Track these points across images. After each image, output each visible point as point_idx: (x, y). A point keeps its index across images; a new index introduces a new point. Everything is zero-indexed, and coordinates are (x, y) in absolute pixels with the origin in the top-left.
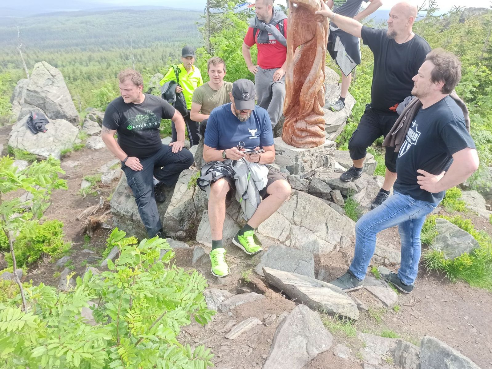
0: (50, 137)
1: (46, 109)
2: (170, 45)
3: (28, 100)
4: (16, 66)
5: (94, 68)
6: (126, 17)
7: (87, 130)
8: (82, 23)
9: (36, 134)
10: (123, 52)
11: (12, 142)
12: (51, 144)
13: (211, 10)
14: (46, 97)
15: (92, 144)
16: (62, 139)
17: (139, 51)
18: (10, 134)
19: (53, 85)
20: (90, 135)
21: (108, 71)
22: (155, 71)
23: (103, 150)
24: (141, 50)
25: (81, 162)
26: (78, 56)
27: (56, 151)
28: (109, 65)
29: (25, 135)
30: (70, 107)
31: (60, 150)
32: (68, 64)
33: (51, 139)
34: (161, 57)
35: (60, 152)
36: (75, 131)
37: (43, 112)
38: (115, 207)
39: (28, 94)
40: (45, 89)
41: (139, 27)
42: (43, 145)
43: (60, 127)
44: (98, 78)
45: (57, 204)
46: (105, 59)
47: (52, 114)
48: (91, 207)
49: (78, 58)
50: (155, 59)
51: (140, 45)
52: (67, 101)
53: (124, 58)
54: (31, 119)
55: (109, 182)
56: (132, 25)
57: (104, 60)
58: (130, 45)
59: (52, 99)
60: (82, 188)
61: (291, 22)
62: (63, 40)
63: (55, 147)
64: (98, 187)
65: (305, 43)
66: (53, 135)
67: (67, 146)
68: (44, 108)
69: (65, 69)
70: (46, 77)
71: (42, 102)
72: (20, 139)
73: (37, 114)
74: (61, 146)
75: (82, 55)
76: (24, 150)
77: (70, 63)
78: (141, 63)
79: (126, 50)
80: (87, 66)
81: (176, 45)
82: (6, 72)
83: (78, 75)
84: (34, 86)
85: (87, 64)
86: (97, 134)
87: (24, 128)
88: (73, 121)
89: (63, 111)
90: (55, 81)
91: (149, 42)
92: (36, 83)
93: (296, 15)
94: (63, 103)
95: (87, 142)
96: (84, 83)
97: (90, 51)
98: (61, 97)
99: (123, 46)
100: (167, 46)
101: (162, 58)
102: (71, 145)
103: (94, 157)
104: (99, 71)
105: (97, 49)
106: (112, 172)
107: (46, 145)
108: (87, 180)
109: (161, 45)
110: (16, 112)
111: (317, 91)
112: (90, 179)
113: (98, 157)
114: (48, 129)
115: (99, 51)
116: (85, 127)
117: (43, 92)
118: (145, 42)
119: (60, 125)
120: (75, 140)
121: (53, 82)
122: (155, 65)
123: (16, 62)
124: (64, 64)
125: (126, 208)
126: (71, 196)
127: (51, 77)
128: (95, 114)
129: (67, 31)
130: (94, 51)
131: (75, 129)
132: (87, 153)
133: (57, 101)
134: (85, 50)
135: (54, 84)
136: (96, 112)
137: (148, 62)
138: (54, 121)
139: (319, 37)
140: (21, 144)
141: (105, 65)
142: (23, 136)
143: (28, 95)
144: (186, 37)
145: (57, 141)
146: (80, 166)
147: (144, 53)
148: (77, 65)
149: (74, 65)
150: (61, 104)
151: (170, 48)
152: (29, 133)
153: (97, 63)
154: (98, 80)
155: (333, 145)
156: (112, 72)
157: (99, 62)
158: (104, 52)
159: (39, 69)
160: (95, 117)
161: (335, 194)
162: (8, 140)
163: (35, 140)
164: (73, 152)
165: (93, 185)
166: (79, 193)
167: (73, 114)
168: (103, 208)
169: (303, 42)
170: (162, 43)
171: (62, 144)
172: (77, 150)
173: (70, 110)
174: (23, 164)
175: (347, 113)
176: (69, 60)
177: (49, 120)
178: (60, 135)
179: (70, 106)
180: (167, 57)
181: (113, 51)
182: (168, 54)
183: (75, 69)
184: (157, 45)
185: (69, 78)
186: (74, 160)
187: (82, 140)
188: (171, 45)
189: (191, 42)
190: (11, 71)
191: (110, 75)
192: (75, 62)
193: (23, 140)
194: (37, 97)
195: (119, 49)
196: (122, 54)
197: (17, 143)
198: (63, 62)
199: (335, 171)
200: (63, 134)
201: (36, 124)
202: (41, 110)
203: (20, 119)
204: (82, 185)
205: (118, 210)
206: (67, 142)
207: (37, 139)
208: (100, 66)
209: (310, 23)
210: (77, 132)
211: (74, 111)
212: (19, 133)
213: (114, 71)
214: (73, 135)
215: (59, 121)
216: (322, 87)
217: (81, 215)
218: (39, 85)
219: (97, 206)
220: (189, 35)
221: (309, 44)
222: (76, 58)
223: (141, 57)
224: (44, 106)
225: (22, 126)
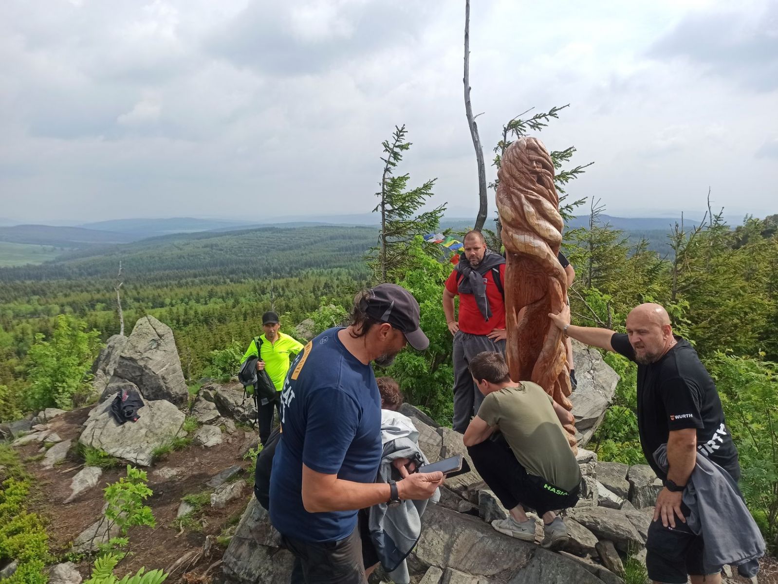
0: (141, 428)
1: (142, 384)
2: (325, 272)
3: (120, 371)
4: (107, 307)
5: (215, 306)
6: (267, 238)
7: (198, 415)
8: (206, 246)
9: (122, 424)
10: (258, 284)
11: (86, 437)
12: (142, 440)
13: (387, 238)
14: (146, 367)
15: (203, 439)
16: (159, 431)
17: (281, 282)
18: (85, 424)
19: (158, 349)
20: (201, 424)
21: (234, 310)
22: (302, 308)
23: (219, 448)
24: (284, 280)
25: (183, 469)
26: (194, 291)
27: (148, 451)
28: (237, 302)
29: (105, 425)
30: (178, 381)
31: (154, 450)
32: (179, 302)
33: (143, 431)
34: (312, 289)
35: (153, 453)
36: (179, 419)
37: (137, 390)
38: (231, 565)
39: (120, 362)
40: (146, 355)
41: (284, 250)
42: (129, 442)
43: (159, 413)
44: (220, 321)
45: (136, 545)
46: (232, 293)
47: (150, 391)
48: (189, 554)
49: (194, 293)
50: (304, 292)
51: (283, 274)
52: (174, 371)
53: (260, 292)
54: (119, 399)
55: (222, 506)
56: (274, 248)
57: (230, 295)
58: (269, 274)
59: (153, 369)
60: (179, 516)
61: (510, 277)
62: (177, 270)
63: (146, 444)
64: (203, 515)
65: (532, 304)
66: (146, 425)
67: (165, 442)
68: (140, 383)
69: (174, 309)
70: (150, 338)
71: (138, 373)
72: (97, 432)
73: (128, 393)
74: (156, 443)
75: (201, 289)
76: (101, 451)
77: (182, 300)
78: (282, 298)
79: (263, 280)
80: (206, 304)
81: (334, 273)
82: (91, 315)
83: (192, 317)
84: (130, 351)
85: (206, 301)
86: (210, 422)
87: (106, 414)
88: (178, 401)
89: (166, 387)
90: (162, 343)
91: (297, 269)
92: (135, 347)
93: (516, 267)
94: (169, 374)
95: (196, 436)
96: (198, 329)
97: (212, 283)
98: (167, 366)
99: (259, 276)
100: (321, 274)
101: (314, 291)
102: (171, 441)
103: (204, 461)
104: (222, 310)
105: (222, 280)
106: (229, 487)
107: (134, 442)
108: (188, 502)
109: (313, 273)
110: (98, 387)
111: (558, 374)
112: (193, 500)
113: (208, 461)
114: (141, 415)
115: (225, 283)
116: (195, 410)
117: (142, 359)
118: (291, 269)
119: (159, 409)
120: (178, 432)
121: (159, 345)
122: (303, 301)
123: (108, 301)
124: (174, 302)
125: (248, 568)
126: (161, 530)
127: (157, 337)
128: (211, 389)
129: (184, 258)
130: (217, 283)
131: (181, 415)
132: (193, 453)
133: (159, 372)
134: (205, 282)
135: (160, 348)
136: (214, 385)
137: (293, 297)
138: (150, 403)
139: (553, 296)
140: (97, 441)
141: (231, 302)
142: (103, 428)
143: (120, 365)
144: (350, 261)
145: (151, 435)
146: (180, 475)
147: (288, 284)
148: (192, 303)
149: (187, 303)
150: (165, 376)
151: (326, 276)
152: (112, 423)
153: (221, 300)
154: (218, 324)
155: (592, 458)
156: (241, 311)
157: (223, 298)
158: (233, 284)
159: (142, 327)
160: (212, 393)
161: (606, 549)
162: (80, 434)
163: (119, 434)
164: (172, 452)
165: (197, 511)
166: (172, 525)
167: (180, 391)
168: (209, 557)
169: (529, 302)
170: (315, 271)
171: (158, 440)
172: (178, 448)
173: (177, 384)
174: (95, 473)
175: (606, 397)
176: (181, 296)
177: (145, 402)
178: (157, 425)
179: (179, 378)
180: (321, 289)
181: (244, 283)
182: (323, 284)
183: (188, 309)
184: (307, 273)
185: (178, 321)
186: (173, 466)
187: (188, 432)
188: (328, 273)
189: (356, 268)
190: (98, 313)
191: (236, 317)
192: (190, 300)
193: (101, 433)
194: (133, 367)
195: (254, 279)
196: (257, 287)
197: (93, 438)
198: (172, 300)
199: (599, 504)
200: (161, 423)
201: (124, 408)
202: (135, 386)
203: (102, 400)
204: (179, 510)
205: (235, 571)
206: (166, 436)
207: (122, 431)
208: (224, 304)
209: (538, 276)
210: (183, 419)
211: (182, 386)
212: (98, 422)
213: (243, 310)
214: (176, 425)
215: (158, 402)
216: (565, 366)
217: (172, 568)
218: (139, 349)
219: (200, 551)
220: (353, 258)
221: (538, 305)
222: (191, 294)
223: (283, 289)
224: (141, 380)
225: (103, 412)
